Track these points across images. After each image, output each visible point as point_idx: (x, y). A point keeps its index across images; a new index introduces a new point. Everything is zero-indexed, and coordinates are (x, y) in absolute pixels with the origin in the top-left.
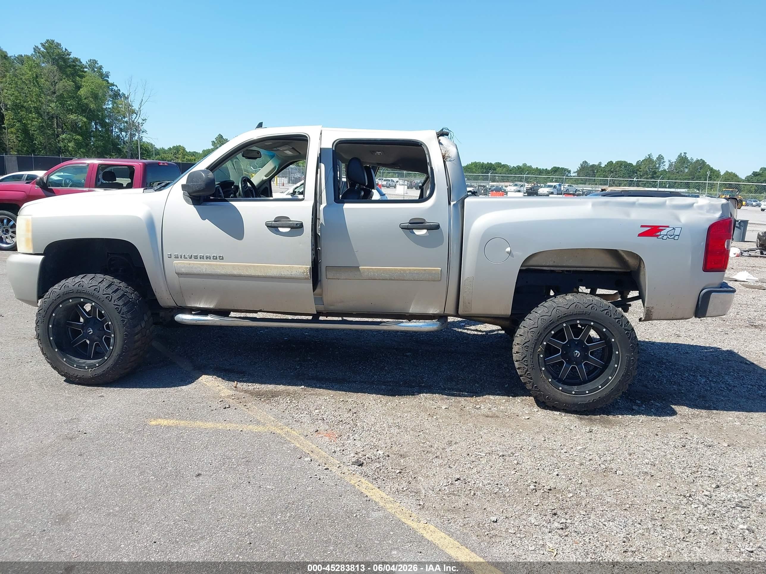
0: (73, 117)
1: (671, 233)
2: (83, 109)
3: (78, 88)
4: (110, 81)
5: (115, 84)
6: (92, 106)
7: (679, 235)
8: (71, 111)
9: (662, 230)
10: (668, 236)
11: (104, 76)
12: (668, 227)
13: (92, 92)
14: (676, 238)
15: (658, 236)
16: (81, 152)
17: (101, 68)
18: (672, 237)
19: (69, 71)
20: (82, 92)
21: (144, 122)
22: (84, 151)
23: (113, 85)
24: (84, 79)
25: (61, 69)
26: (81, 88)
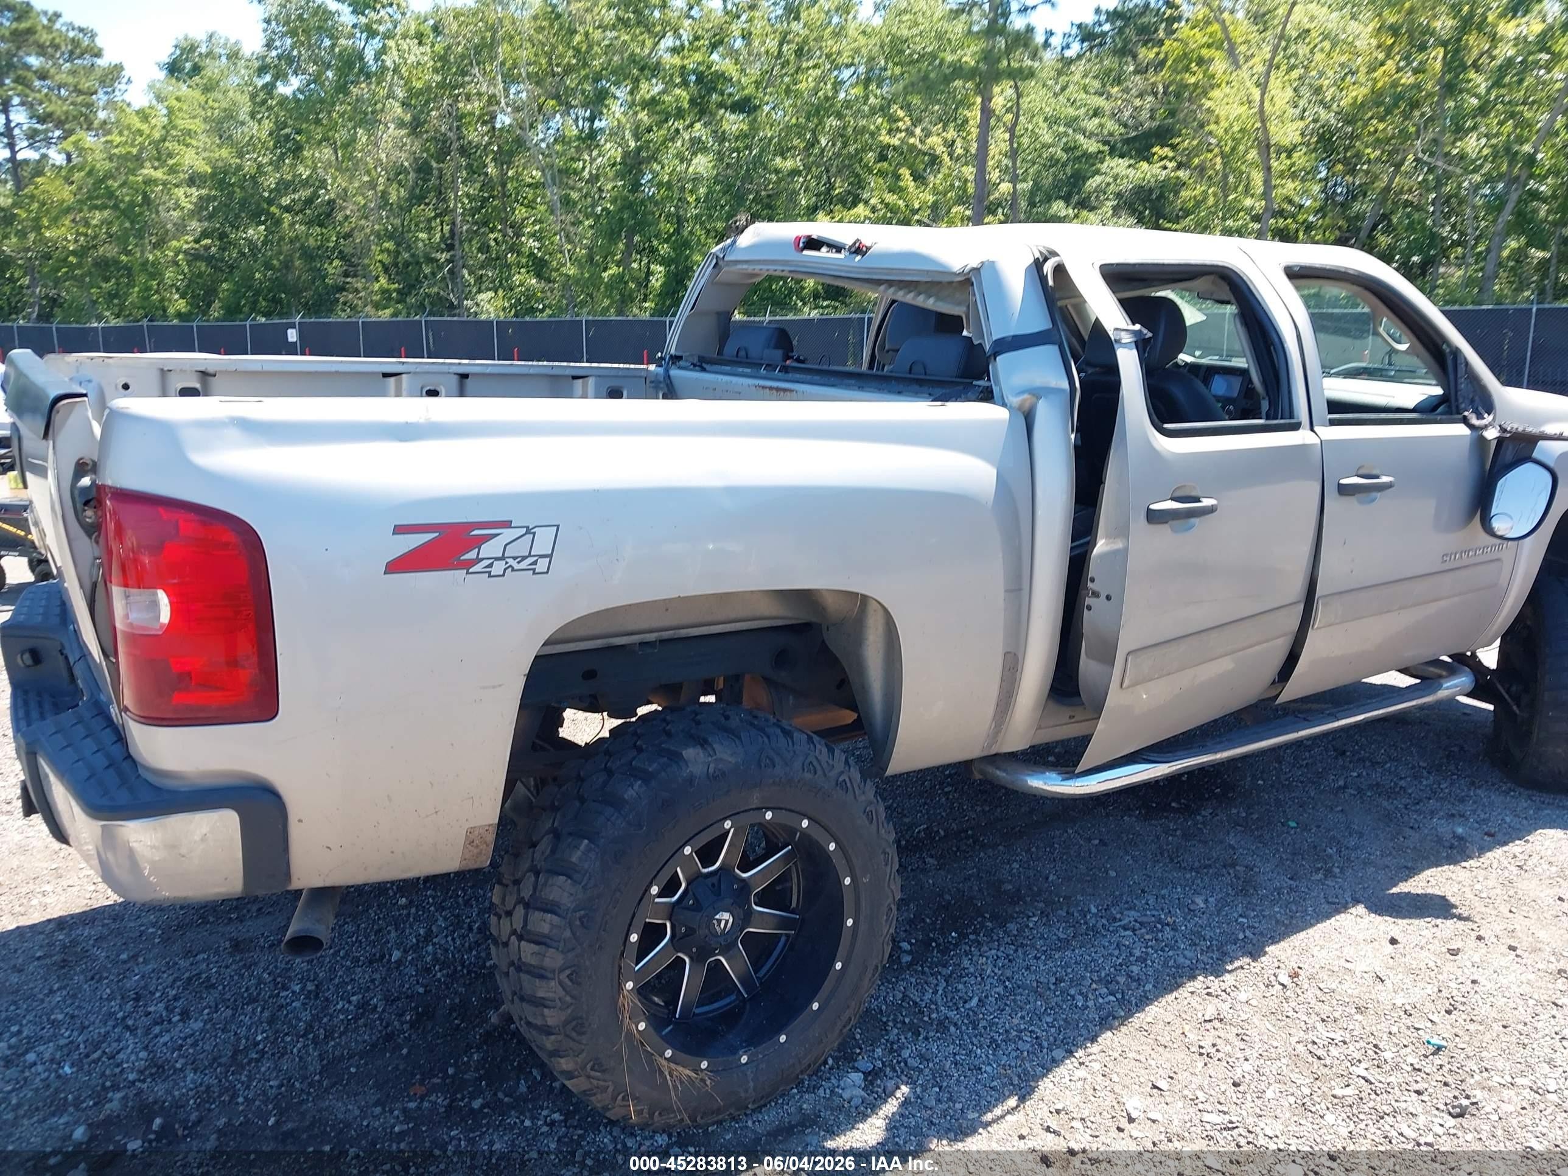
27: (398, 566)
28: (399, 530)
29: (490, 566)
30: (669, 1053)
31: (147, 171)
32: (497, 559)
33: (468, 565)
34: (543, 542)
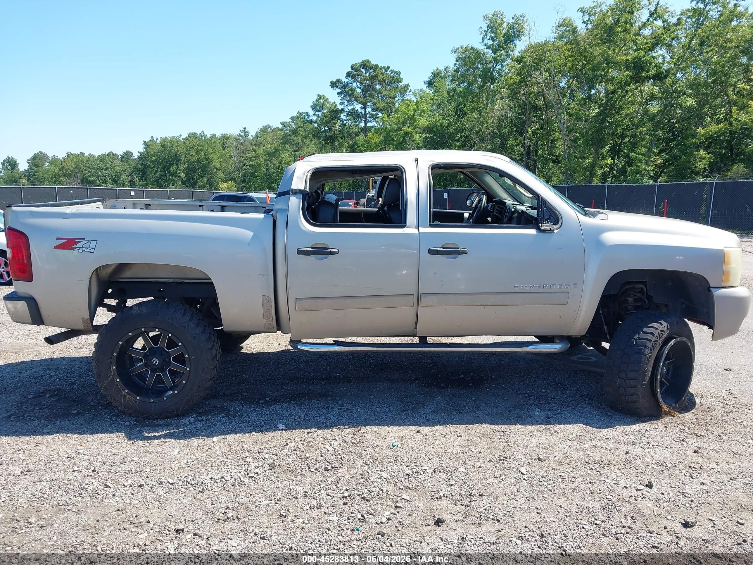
27: (56, 247)
28: (58, 239)
29: (79, 249)
30: (127, 391)
31: (405, 129)
32: (81, 248)
33: (73, 249)
34: (93, 244)
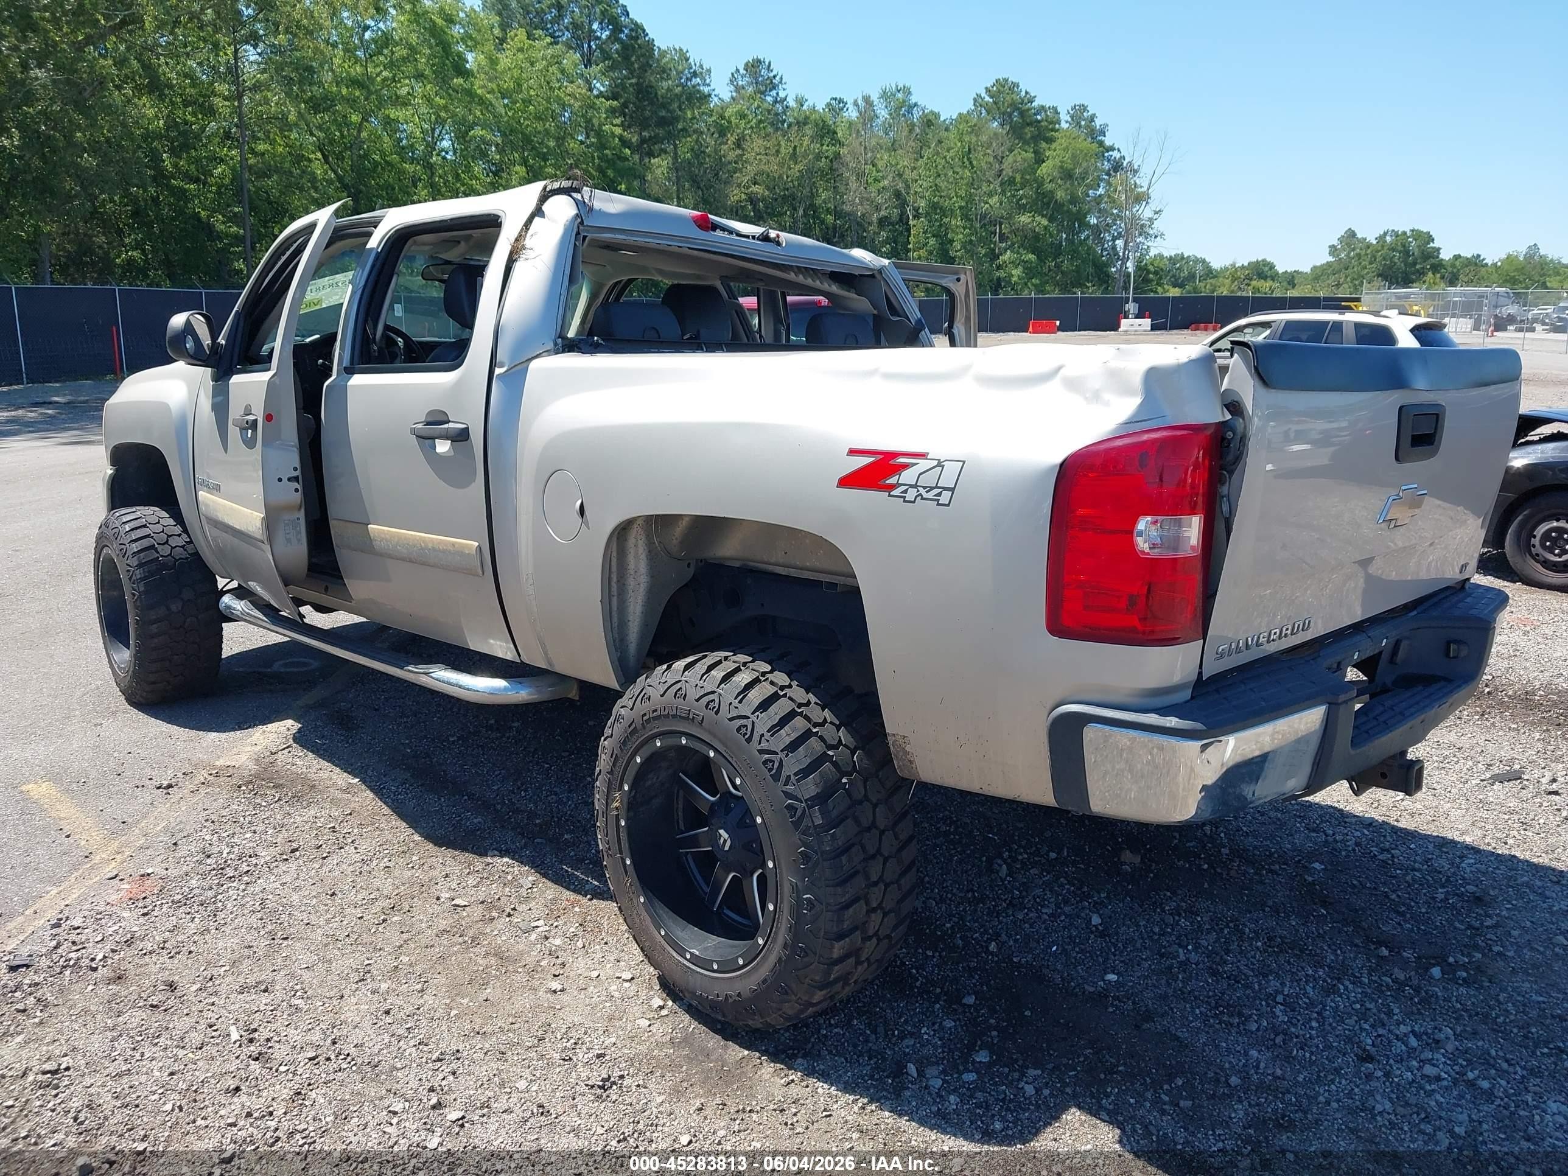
0: (1024, 219)
1: (929, 480)
2: (1044, 203)
3: (1040, 160)
4: (1108, 142)
5: (1116, 146)
6: (1060, 195)
7: (952, 490)
8: (1022, 208)
9: (905, 466)
10: (922, 491)
11: (1095, 134)
12: (922, 456)
13: (1061, 167)
14: (946, 495)
15: (892, 487)
16: (1033, 284)
17: (1092, 118)
18: (931, 495)
19: (1029, 131)
20: (1044, 170)
21: (1156, 216)
22: (1038, 282)
23: (1112, 149)
24: (1053, 146)
25: (1016, 131)
26: (1044, 161)
